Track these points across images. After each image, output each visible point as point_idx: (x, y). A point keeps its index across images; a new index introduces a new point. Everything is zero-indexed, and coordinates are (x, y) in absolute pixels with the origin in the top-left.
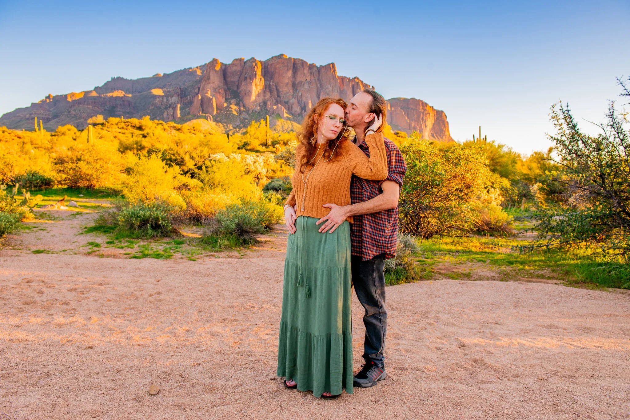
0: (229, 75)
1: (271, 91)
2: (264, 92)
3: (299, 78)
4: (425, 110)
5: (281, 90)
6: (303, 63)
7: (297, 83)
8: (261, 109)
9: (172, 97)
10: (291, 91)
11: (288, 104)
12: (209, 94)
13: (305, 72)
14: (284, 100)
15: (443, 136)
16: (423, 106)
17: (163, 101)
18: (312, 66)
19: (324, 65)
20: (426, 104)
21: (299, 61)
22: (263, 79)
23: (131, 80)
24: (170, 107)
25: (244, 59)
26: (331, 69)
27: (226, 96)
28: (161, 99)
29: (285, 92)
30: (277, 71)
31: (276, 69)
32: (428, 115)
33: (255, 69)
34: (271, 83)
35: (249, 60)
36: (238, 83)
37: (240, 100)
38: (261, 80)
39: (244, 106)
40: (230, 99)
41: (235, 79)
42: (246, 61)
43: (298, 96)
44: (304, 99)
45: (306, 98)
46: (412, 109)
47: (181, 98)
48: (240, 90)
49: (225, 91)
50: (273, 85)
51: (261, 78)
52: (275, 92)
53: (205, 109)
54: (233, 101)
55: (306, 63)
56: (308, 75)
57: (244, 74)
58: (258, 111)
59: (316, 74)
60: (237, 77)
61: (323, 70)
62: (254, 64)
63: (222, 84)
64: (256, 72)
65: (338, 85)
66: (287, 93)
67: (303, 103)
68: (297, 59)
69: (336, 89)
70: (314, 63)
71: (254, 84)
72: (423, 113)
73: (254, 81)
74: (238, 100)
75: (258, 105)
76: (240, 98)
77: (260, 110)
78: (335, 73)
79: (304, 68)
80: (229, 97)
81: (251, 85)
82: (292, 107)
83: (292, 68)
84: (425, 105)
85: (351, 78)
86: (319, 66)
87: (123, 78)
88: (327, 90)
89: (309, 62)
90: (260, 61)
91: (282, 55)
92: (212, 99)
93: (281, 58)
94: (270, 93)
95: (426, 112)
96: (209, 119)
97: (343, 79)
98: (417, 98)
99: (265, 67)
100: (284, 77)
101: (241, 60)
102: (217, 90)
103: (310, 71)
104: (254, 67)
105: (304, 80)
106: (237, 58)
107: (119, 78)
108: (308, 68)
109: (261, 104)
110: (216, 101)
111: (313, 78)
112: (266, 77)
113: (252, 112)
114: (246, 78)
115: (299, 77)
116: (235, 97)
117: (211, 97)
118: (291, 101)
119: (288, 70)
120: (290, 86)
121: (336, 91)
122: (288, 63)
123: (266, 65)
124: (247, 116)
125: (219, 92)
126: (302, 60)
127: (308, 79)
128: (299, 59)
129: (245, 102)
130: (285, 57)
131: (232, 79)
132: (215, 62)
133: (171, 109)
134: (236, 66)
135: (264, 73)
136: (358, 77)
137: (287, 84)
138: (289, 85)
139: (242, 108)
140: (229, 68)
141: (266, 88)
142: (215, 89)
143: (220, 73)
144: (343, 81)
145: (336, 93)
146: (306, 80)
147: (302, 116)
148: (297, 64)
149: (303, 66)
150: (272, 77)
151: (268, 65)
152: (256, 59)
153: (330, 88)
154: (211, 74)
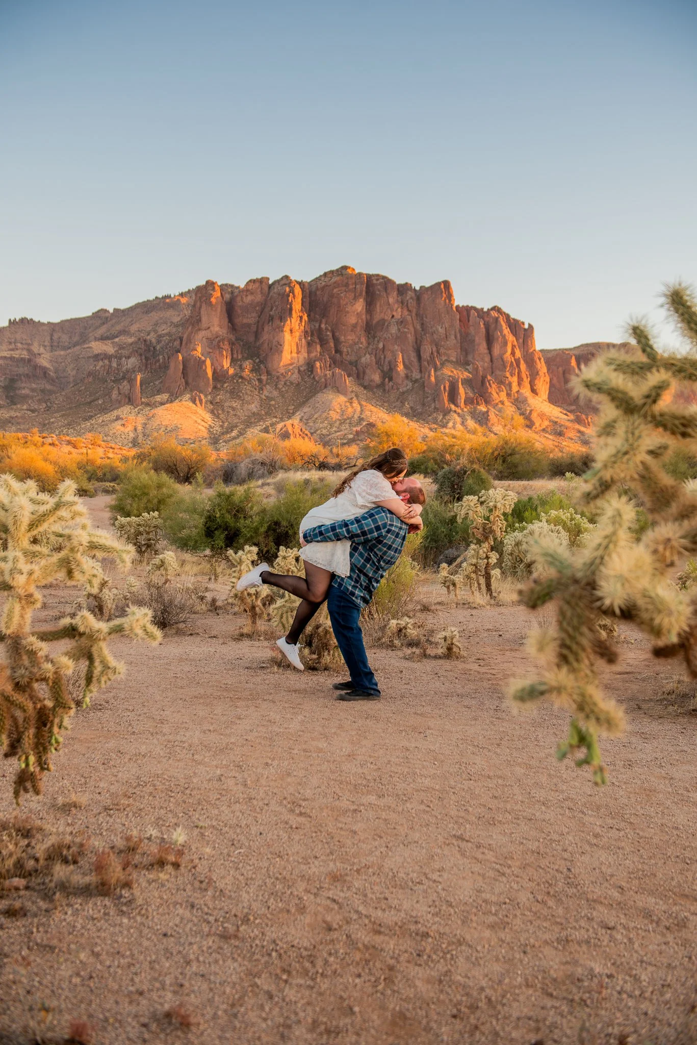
0: (239, 312)
1: (323, 343)
2: (309, 344)
3: (380, 313)
5: (343, 339)
6: (387, 283)
7: (374, 322)
8: (303, 379)
9: (129, 357)
10: (363, 340)
11: (356, 366)
12: (199, 351)
13: (391, 300)
14: (348, 358)
17: (110, 366)
18: (404, 289)
19: (427, 285)
21: (377, 280)
22: (305, 317)
23: (49, 323)
24: (124, 378)
25: (268, 279)
26: (442, 292)
27: (232, 354)
28: (106, 362)
29: (351, 342)
30: (335, 300)
31: (332, 296)
33: (290, 299)
34: (323, 326)
35: (278, 281)
36: (258, 327)
37: (261, 362)
38: (301, 320)
39: (268, 373)
40: (240, 360)
41: (249, 319)
42: (273, 284)
43: (377, 348)
44: (389, 355)
45: (393, 352)
47: (147, 359)
48: (261, 341)
49: (232, 344)
50: (327, 329)
51: (301, 318)
52: (332, 345)
53: (190, 381)
54: (248, 365)
55: (394, 283)
56: (396, 306)
57: (267, 310)
58: (295, 382)
59: (412, 304)
60: (254, 315)
61: (426, 296)
62: (288, 289)
63: (225, 331)
64: (291, 304)
65: (457, 324)
66: (355, 344)
67: (386, 363)
68: (373, 275)
69: (453, 332)
70: (409, 282)
71: (287, 328)
73: (289, 322)
74: (257, 360)
75: (296, 371)
76: (261, 357)
77: (300, 380)
78: (450, 300)
79: (388, 294)
80: (240, 357)
81: (282, 331)
82: (364, 373)
83: (364, 293)
85: (485, 310)
86: (418, 288)
87: (31, 320)
88: (435, 336)
89: (399, 281)
90: (301, 284)
91: (345, 268)
92: (204, 362)
93: (342, 275)
94: (321, 346)
96: (198, 402)
97: (466, 311)
99: (310, 293)
100: (348, 312)
101: (262, 281)
102: (215, 343)
103: (400, 299)
104: (288, 296)
105: (388, 317)
106: (255, 278)
107: (23, 320)
108: (395, 293)
109: (302, 369)
110: (212, 364)
111: (406, 313)
112: (312, 314)
113: (285, 384)
114: (271, 319)
115: (378, 311)
116: (250, 356)
117: (203, 358)
118: (363, 360)
119: (356, 298)
120: (360, 331)
121: (453, 337)
122: (356, 284)
123: (314, 289)
124: (275, 393)
125: (219, 347)
126: (384, 278)
127: (398, 315)
128: (378, 275)
129: (270, 365)
130: (349, 271)
131: (245, 321)
132: (209, 287)
133: (125, 383)
134: (252, 294)
135: (307, 305)
136: (500, 305)
137: (355, 326)
138: (358, 328)
139: (264, 378)
140: (239, 299)
141: (312, 335)
142: (210, 340)
143: (220, 309)
144: (469, 316)
145: (452, 341)
146: (393, 316)
147: (384, 390)
148: (373, 285)
149: (386, 289)
150: (324, 314)
151: (317, 289)
152: (293, 278)
153: (441, 330)
154: (203, 311)
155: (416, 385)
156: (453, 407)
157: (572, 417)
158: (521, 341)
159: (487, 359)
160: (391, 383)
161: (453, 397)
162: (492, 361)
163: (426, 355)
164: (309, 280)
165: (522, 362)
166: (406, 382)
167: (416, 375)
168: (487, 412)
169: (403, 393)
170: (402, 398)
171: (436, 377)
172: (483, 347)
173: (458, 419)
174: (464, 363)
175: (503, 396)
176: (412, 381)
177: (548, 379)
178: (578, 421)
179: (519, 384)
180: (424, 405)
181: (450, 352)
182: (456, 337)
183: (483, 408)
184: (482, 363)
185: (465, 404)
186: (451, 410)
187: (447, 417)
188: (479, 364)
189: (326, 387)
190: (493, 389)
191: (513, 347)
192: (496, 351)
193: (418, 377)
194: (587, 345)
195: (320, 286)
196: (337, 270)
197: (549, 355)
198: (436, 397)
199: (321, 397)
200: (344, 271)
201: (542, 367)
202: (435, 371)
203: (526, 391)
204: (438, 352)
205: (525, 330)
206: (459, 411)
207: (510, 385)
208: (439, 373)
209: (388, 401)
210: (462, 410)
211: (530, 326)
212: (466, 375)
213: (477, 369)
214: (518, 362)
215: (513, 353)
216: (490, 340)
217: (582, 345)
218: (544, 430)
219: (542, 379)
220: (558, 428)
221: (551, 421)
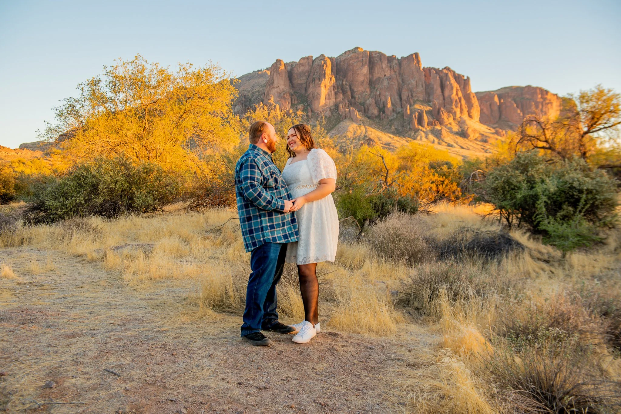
0: (296, 76)
1: (344, 92)
2: (336, 94)
3: (377, 74)
4: (545, 99)
5: (355, 90)
6: (381, 56)
7: (374, 79)
8: (332, 114)
10: (368, 90)
11: (363, 106)
12: (272, 101)
13: (384, 66)
14: (359, 101)
16: (542, 95)
18: (391, 59)
19: (405, 56)
20: (547, 92)
21: (375, 54)
22: (333, 78)
25: (312, 57)
26: (414, 60)
27: (292, 101)
29: (361, 91)
30: (351, 67)
31: (349, 65)
32: (549, 106)
33: (324, 68)
34: (344, 83)
35: (318, 58)
36: (306, 85)
37: (308, 105)
38: (331, 80)
39: (312, 111)
40: (296, 105)
41: (302, 80)
42: (315, 59)
43: (376, 95)
44: (383, 98)
45: (385, 96)
46: (527, 99)
48: (308, 93)
49: (291, 95)
50: (346, 84)
51: (331, 78)
52: (349, 93)
54: (300, 106)
55: (385, 56)
56: (387, 69)
57: (311, 75)
58: (328, 116)
59: (396, 68)
60: (304, 78)
61: (404, 63)
62: (323, 62)
63: (288, 88)
64: (325, 71)
65: (423, 78)
66: (363, 92)
67: (382, 103)
68: (373, 52)
69: (421, 83)
70: (394, 55)
71: (323, 85)
72: (542, 103)
73: (323, 81)
74: (306, 104)
75: (329, 110)
76: (308, 102)
77: (331, 115)
78: (419, 65)
79: (382, 62)
80: (296, 103)
81: (320, 87)
82: (368, 109)
83: (368, 62)
84: (545, 93)
85: (441, 69)
86: (400, 58)
88: (410, 86)
89: (388, 54)
90: (331, 59)
91: (357, 48)
92: (276, 106)
93: (355, 52)
94: (343, 94)
95: (547, 101)
97: (428, 71)
98: (534, 85)
99: (336, 64)
100: (358, 74)
101: (308, 58)
102: (282, 95)
103: (389, 65)
104: (323, 66)
105: (382, 76)
106: (304, 57)
108: (386, 62)
109: (332, 108)
110: (280, 108)
111: (393, 73)
112: (338, 76)
113: (322, 117)
114: (314, 80)
115: (376, 72)
116: (302, 102)
117: (275, 104)
118: (368, 102)
119: (363, 65)
120: (366, 85)
121: (421, 86)
122: (363, 57)
123: (339, 61)
124: (316, 123)
125: (284, 98)
126: (379, 53)
127: (388, 74)
128: (376, 52)
129: (313, 107)
130: (359, 50)
131: (299, 82)
132: (278, 64)
134: (303, 66)
135: (335, 71)
136: (449, 66)
137: (362, 82)
138: (365, 83)
139: (310, 114)
140: (295, 69)
141: (338, 88)
142: (279, 94)
143: (285, 76)
144: (430, 73)
145: (421, 89)
146: (385, 75)
147: (380, 119)
148: (373, 57)
149: (381, 59)
150: (345, 76)
151: (341, 61)
152: (326, 56)
153: (414, 82)
154: (275, 77)
155: (399, 115)
156: (420, 127)
157: (493, 131)
158: (462, 86)
159: (441, 98)
160: (384, 115)
161: (420, 121)
162: (444, 99)
163: (404, 97)
164: (336, 57)
165: (463, 100)
166: (393, 113)
167: (399, 109)
168: (441, 130)
169: (391, 120)
170: (391, 123)
171: (410, 110)
172: (439, 90)
173: (423, 134)
174: (427, 101)
175: (451, 120)
176: (396, 113)
177: (479, 109)
178: (497, 133)
179: (461, 113)
180: (403, 127)
181: (419, 95)
182: (422, 86)
183: (438, 127)
184: (437, 101)
185: (428, 125)
186: (419, 129)
187: (417, 134)
188: (436, 102)
189: (345, 118)
190: (445, 116)
191: (457, 90)
192: (447, 93)
193: (400, 110)
194: (505, 88)
195: (342, 59)
196: (352, 50)
197: (482, 95)
198: (410, 122)
199: (342, 124)
200: (356, 50)
201: (475, 102)
202: (410, 106)
203: (465, 117)
204: (412, 95)
205: (465, 80)
206: (424, 129)
207: (455, 114)
208: (412, 108)
209: (382, 125)
210: (426, 129)
211: (468, 78)
212: (429, 108)
213: (435, 105)
214: (460, 99)
215: (457, 94)
216: (443, 87)
217: (502, 88)
218: (476, 139)
219: (475, 109)
220: (484, 138)
221: (480, 134)
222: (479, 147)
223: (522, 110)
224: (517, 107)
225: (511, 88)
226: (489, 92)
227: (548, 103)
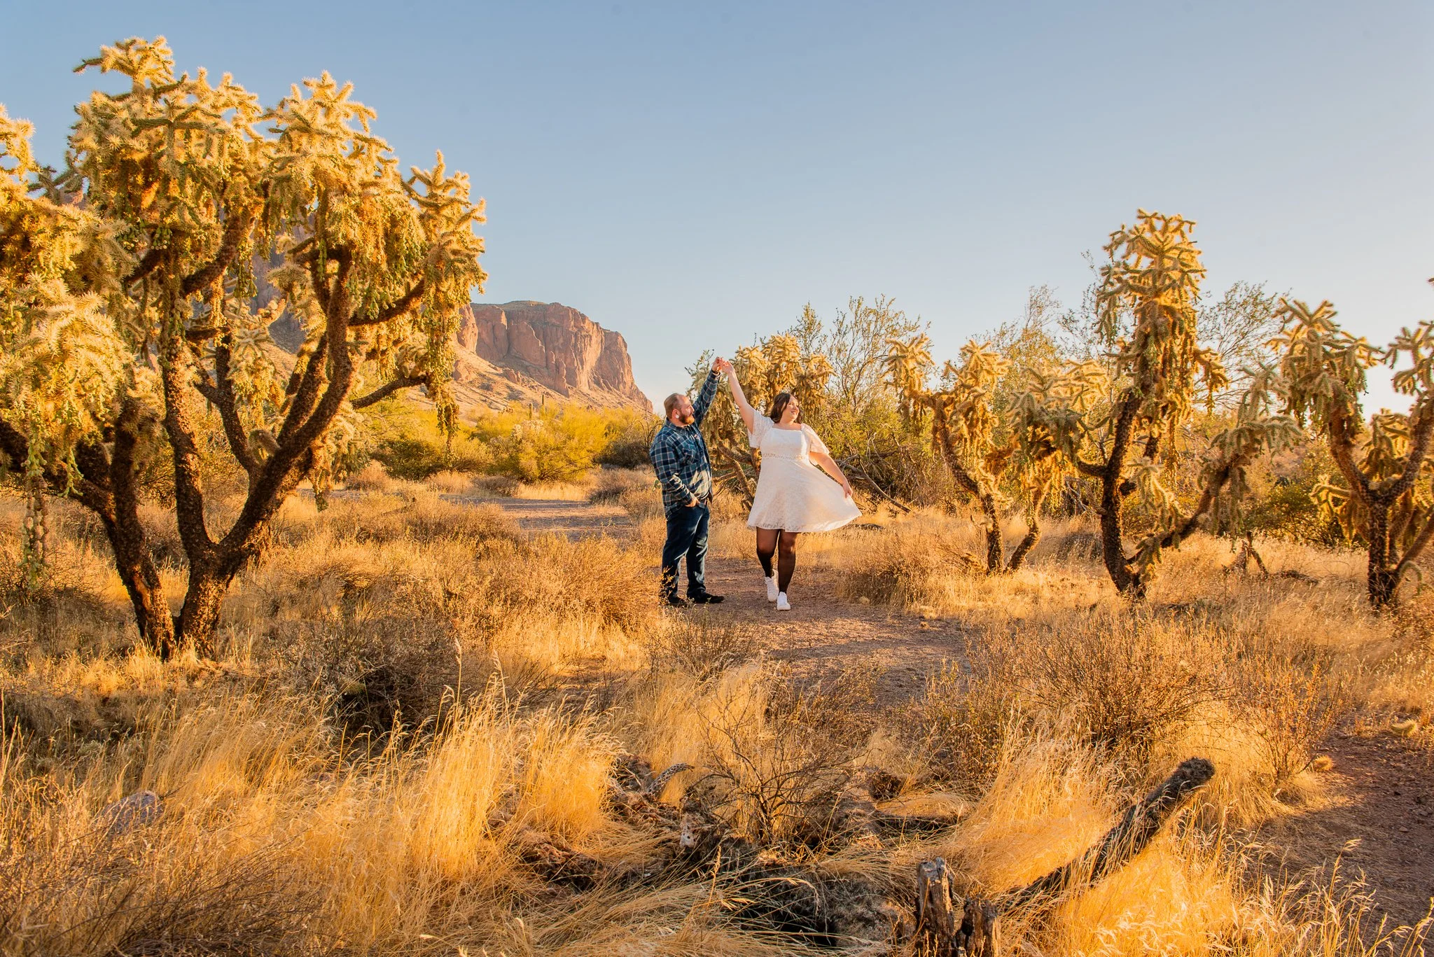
4: (580, 329)
15: (619, 383)
16: (576, 320)
20: (584, 318)
32: (587, 339)
46: (553, 325)
72: (576, 335)
84: (580, 318)
95: (584, 333)
98: (564, 303)
157: (501, 371)
177: (476, 331)
178: (506, 375)
194: (517, 303)
197: (479, 310)
217: (513, 303)
218: (471, 382)
219: (470, 330)
220: (485, 381)
221: (480, 375)
222: (477, 397)
223: (545, 343)
224: (538, 336)
225: (526, 304)
226: (492, 306)
227: (586, 336)
